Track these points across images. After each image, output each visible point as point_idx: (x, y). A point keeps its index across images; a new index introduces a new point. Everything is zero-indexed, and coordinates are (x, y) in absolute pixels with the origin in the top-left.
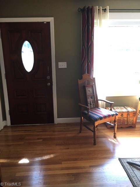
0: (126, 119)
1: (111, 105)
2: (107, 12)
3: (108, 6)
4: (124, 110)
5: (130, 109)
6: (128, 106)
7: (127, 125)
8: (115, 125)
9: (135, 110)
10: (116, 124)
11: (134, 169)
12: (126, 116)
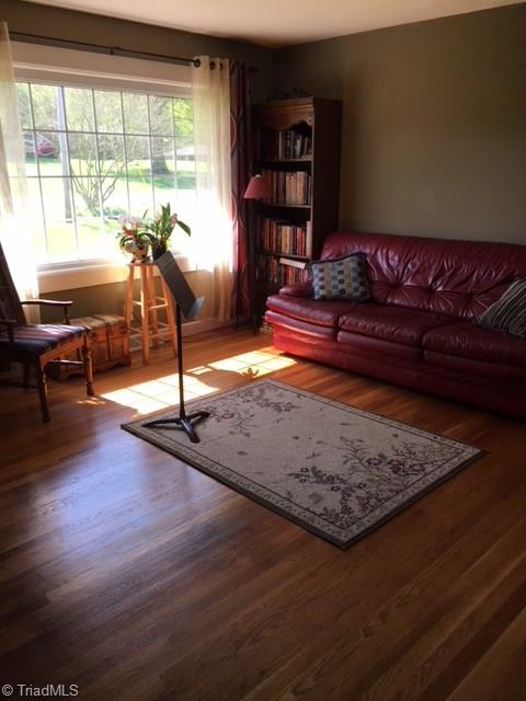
0: (104, 346)
1: (65, 309)
2: (5, 39)
3: (6, 24)
4: (96, 323)
5: (110, 319)
6: (102, 312)
7: (110, 360)
8: (86, 360)
9: (123, 318)
10: (89, 357)
11: (161, 431)
12: (104, 338)
